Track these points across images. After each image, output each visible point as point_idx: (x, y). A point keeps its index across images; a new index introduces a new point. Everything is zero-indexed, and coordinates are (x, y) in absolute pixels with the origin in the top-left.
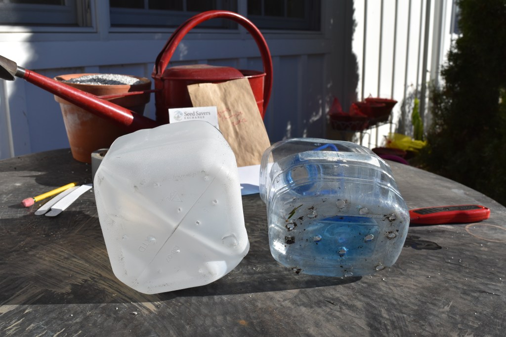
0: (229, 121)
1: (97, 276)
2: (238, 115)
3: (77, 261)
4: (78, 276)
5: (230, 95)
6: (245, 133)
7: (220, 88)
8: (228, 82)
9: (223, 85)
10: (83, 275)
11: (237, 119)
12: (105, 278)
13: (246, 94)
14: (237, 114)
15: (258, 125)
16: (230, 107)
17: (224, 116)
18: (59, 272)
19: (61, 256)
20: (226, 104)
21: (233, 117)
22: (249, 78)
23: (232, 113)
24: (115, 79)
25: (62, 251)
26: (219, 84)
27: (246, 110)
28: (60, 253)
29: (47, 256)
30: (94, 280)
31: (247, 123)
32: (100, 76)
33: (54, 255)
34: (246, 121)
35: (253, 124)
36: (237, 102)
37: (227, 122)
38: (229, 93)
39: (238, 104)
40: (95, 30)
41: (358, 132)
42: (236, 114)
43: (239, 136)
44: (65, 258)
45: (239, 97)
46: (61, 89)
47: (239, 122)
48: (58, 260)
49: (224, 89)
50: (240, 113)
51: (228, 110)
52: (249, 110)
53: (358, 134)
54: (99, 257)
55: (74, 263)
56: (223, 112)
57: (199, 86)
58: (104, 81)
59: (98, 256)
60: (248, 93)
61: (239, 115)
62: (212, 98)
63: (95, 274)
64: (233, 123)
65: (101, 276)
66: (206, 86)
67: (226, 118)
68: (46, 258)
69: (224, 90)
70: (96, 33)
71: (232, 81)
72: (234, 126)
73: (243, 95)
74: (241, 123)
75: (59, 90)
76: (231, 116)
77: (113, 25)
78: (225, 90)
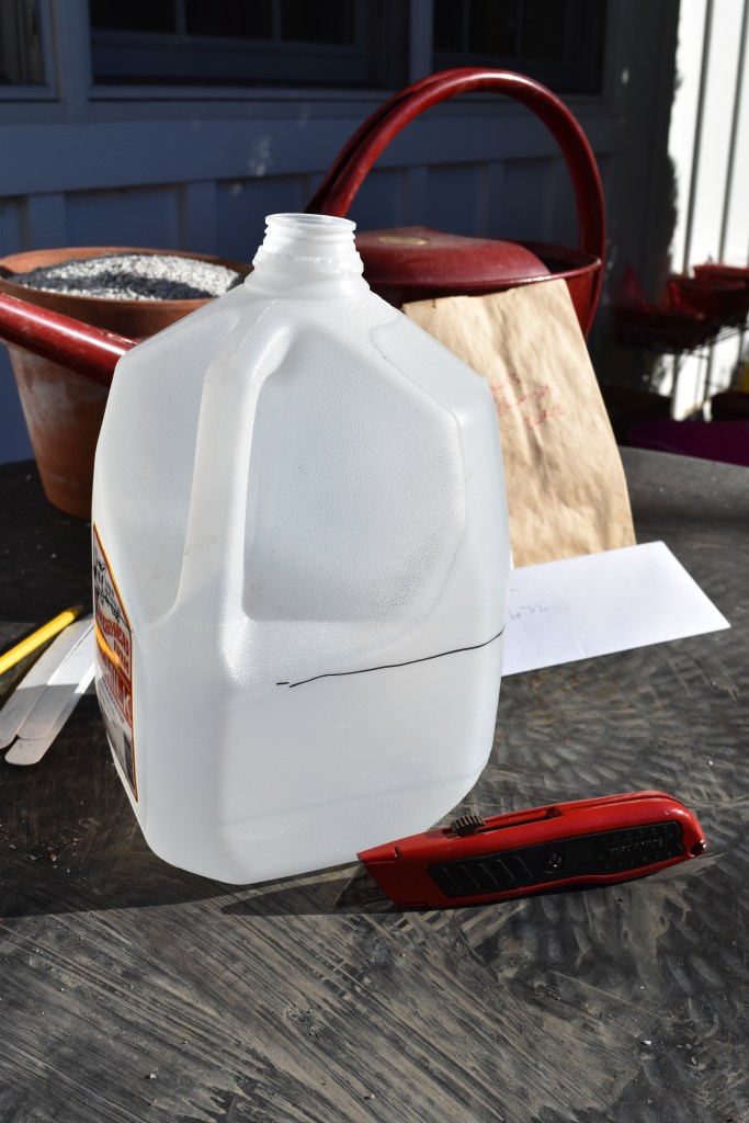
0: (516, 412)
1: (259, 1070)
2: (540, 393)
3: (170, 989)
4: (193, 1071)
5: (519, 333)
6: (560, 450)
7: (490, 311)
8: (512, 291)
9: (498, 299)
10: (209, 1066)
11: (539, 407)
12: (290, 1081)
13: (560, 329)
14: (539, 391)
15: (594, 424)
16: (520, 371)
17: (504, 398)
18: (123, 1050)
19: (110, 962)
20: (508, 361)
21: (528, 400)
22: (567, 279)
23: (526, 390)
24: (173, 277)
25: (108, 939)
26: (487, 297)
27: (560, 376)
28: (106, 948)
29: (64, 964)
30: (254, 1096)
31: (563, 419)
32: (126, 265)
33: (85, 960)
34: (563, 413)
35: (581, 422)
36: (537, 354)
37: (511, 415)
38: (516, 326)
39: (539, 361)
40: (52, 95)
41: (670, 353)
42: (535, 393)
43: (545, 459)
44: (126, 974)
45: (543, 339)
46: (31, 324)
47: (542, 417)
48: (105, 986)
49: (503, 313)
50: (547, 388)
51: (514, 378)
52: (570, 377)
53: (668, 360)
54: (238, 967)
55: (163, 999)
56: (501, 387)
57: (434, 306)
58: (141, 284)
59: (234, 958)
60: (567, 325)
61: (542, 394)
62: (470, 345)
63: (247, 1057)
64: (526, 420)
65: (272, 1071)
66: (454, 305)
67: (508, 407)
68: (66, 978)
69: (500, 318)
70: (56, 100)
71: (521, 289)
72: (529, 429)
73: (554, 331)
74: (550, 419)
75: (26, 328)
76: (521, 399)
77: (100, 79)
78: (505, 319)
